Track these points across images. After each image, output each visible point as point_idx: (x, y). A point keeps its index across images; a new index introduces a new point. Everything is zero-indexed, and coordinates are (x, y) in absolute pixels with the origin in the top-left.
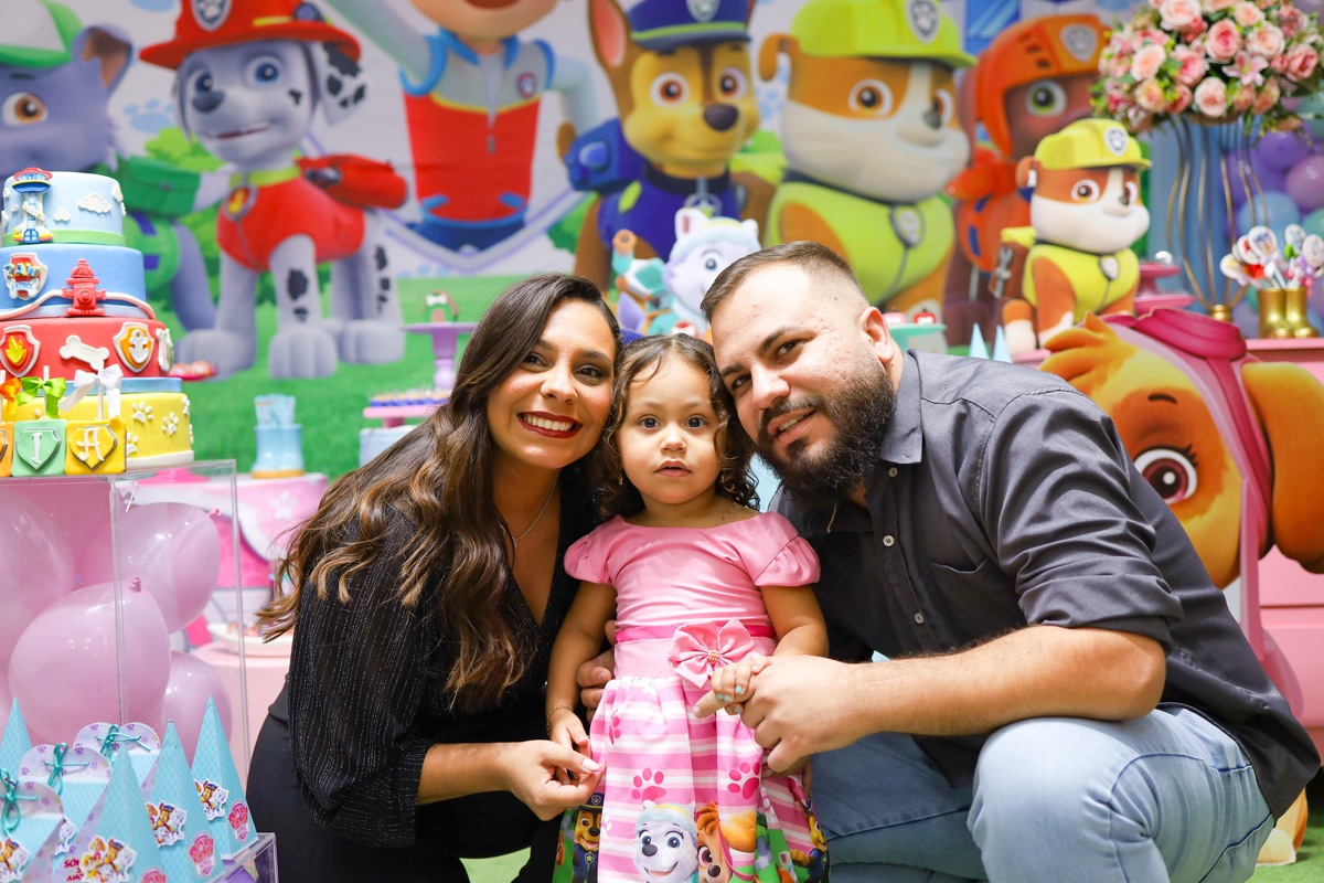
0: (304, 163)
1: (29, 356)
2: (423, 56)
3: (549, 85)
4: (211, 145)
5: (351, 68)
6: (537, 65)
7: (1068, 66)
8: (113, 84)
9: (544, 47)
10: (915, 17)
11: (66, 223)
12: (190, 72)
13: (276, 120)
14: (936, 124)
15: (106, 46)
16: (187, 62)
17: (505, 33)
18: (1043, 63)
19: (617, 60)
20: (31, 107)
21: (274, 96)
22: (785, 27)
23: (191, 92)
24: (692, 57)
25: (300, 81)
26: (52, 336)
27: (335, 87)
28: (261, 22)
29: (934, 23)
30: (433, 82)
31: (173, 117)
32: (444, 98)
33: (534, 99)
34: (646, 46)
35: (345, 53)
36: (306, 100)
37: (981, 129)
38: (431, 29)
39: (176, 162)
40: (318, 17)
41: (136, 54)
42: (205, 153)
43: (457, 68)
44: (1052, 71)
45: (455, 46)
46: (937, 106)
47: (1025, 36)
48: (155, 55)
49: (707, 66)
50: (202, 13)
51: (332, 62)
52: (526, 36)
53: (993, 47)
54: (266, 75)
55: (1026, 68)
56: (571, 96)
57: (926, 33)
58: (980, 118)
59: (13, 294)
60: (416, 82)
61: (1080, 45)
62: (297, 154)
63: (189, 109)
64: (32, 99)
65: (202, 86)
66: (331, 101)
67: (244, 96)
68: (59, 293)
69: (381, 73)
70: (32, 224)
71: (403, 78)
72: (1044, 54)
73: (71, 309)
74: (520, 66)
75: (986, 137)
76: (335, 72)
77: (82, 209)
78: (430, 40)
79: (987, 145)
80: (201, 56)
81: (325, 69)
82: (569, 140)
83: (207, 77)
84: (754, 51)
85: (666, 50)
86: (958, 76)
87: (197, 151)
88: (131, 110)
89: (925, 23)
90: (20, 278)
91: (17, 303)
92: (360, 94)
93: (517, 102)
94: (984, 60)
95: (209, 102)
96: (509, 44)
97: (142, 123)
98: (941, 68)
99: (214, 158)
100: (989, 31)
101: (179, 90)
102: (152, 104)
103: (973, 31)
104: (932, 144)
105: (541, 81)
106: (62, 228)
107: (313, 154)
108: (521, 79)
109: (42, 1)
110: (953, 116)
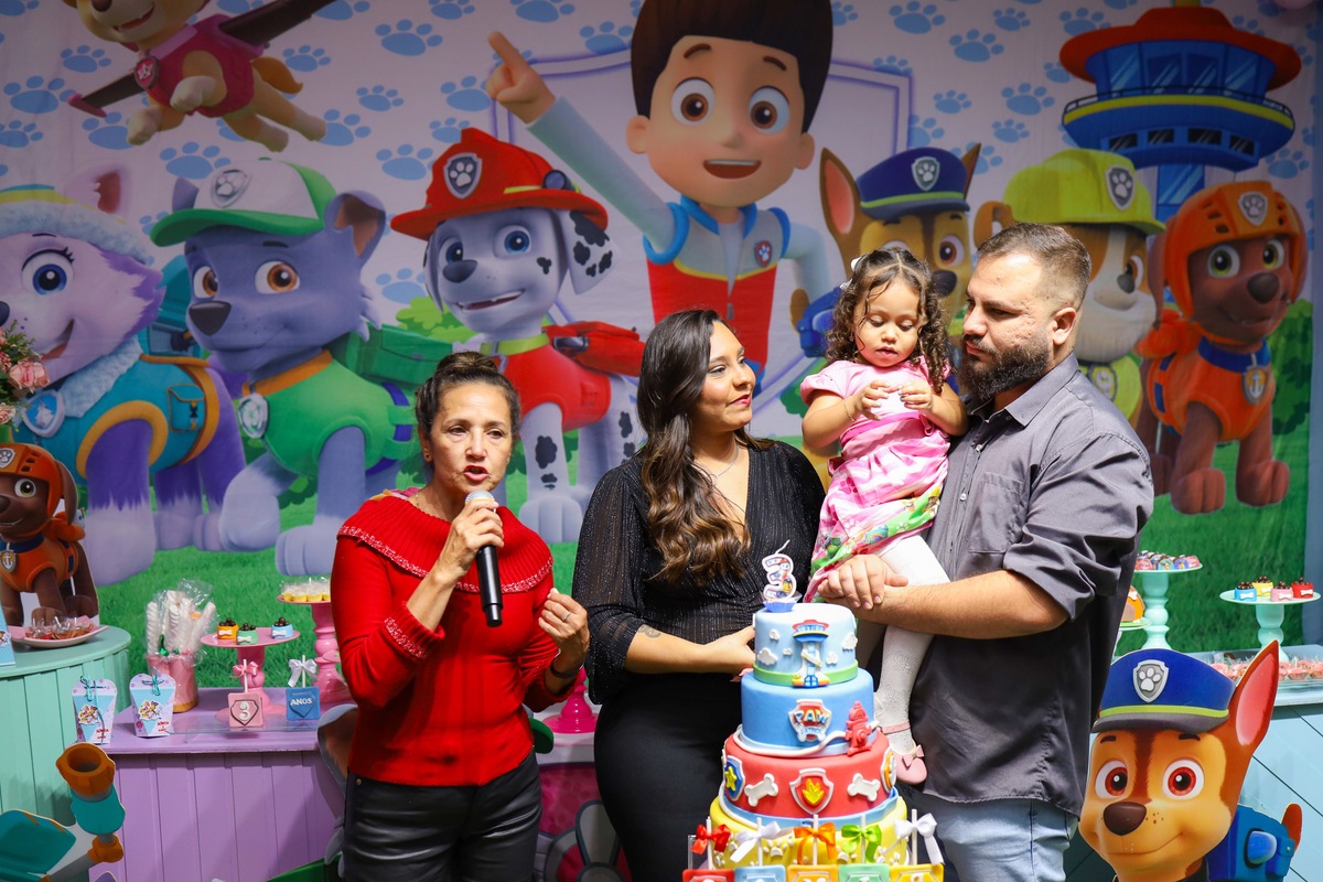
0: (551, 331)
1: (825, 795)
2: (666, 224)
3: (783, 255)
4: (462, 315)
5: (600, 238)
6: (775, 237)
7: (1243, 231)
8: (366, 254)
9: (779, 215)
10: (1114, 185)
11: (834, 665)
12: (442, 242)
13: (526, 289)
14: (1130, 288)
15: (359, 214)
16: (439, 231)
17: (744, 202)
18: (1222, 229)
19: (847, 229)
20: (284, 276)
21: (521, 265)
23: (442, 262)
24: (915, 225)
25: (549, 250)
26: (841, 776)
27: (582, 255)
28: (509, 190)
29: (1129, 190)
30: (675, 253)
31: (424, 287)
32: (684, 267)
33: (770, 267)
34: (873, 215)
35: (592, 222)
36: (554, 269)
37: (1167, 292)
38: (675, 197)
39: (429, 332)
40: (567, 185)
41: (388, 223)
42: (457, 324)
43: (698, 236)
44: (1230, 235)
45: (696, 215)
46: (1130, 269)
47: (1207, 203)
48: (406, 224)
49: (928, 235)
50: (453, 181)
51: (579, 231)
52: (763, 205)
53: (1180, 213)
54: (516, 244)
55: (1207, 234)
56: (805, 263)
57: (1122, 200)
58: (1166, 284)
59: (802, 738)
60: (658, 250)
61: (1254, 211)
62: (546, 322)
63: (440, 276)
64: (285, 267)
65: (453, 255)
66: (580, 269)
67: (495, 267)
68: (842, 734)
69: (628, 244)
70: (811, 671)
71: (648, 245)
72: (1223, 220)
73: (852, 750)
74: (756, 235)
75: (1170, 300)
76: (582, 239)
77: (844, 650)
78: (672, 208)
79: (1172, 306)
80: (452, 224)
81: (573, 238)
82: (803, 307)
83: (459, 246)
85: (891, 218)
86: (1150, 240)
87: (449, 321)
88: (383, 279)
89: (1121, 190)
90: (809, 723)
92: (606, 261)
94: (1171, 227)
95: (460, 272)
96: (748, 211)
97: (393, 292)
98: (1134, 233)
99: (465, 329)
100: (1176, 200)
101: (430, 260)
102: (404, 273)
104: (1126, 307)
105: (777, 250)
106: (832, 670)
107: (562, 322)
108: (758, 247)
109: (293, 166)
110: (1143, 279)
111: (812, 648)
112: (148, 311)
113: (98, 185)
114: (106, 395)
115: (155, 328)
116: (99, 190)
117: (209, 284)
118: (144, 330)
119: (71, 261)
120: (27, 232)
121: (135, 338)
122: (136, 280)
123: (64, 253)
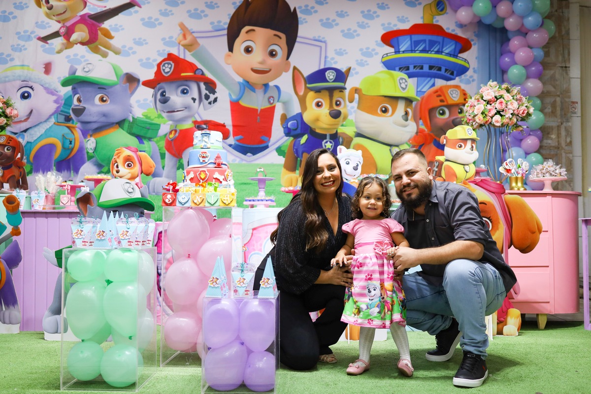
0: (195, 122)
1: (206, 177)
2: (237, 89)
3: (278, 101)
4: (165, 115)
5: (214, 92)
6: (276, 95)
7: (450, 102)
8: (132, 93)
9: (277, 87)
10: (400, 83)
11: (213, 144)
12: (159, 90)
13: (187, 108)
14: (407, 120)
15: (131, 79)
16: (158, 86)
17: (265, 82)
18: (442, 101)
19: (301, 93)
20: (104, 99)
21: (187, 99)
22: (357, 85)
23: (159, 97)
24: (327, 93)
25: (196, 96)
26: (212, 172)
27: (207, 97)
28: (183, 74)
29: (406, 86)
30: (240, 98)
31: (152, 104)
32: (243, 103)
33: (273, 105)
34: (311, 89)
35: (211, 86)
36: (197, 101)
37: (421, 122)
38: (241, 80)
39: (153, 120)
40: (203, 74)
41: (141, 83)
42: (163, 118)
43: (248, 93)
44: (445, 103)
45: (248, 86)
46: (407, 113)
47: (436, 91)
48: (147, 84)
49: (331, 97)
50: (164, 70)
51: (206, 89)
52: (271, 84)
53: (426, 94)
54: (184, 92)
55: (436, 102)
56: (285, 104)
57: (404, 89)
58: (420, 119)
59: (201, 161)
60: (234, 97)
61: (454, 95)
62: (193, 119)
63: (158, 101)
64: (105, 96)
65: (162, 94)
66: (206, 102)
67: (176, 99)
68: (213, 161)
69: (223, 94)
70: (205, 144)
71: (230, 95)
72: (442, 98)
73: (216, 166)
74: (268, 94)
75: (422, 125)
76: (207, 92)
77: (217, 140)
78: (239, 83)
79: (423, 127)
80: (162, 84)
81: (204, 91)
82: (285, 119)
83: (165, 92)
84: (347, 92)
85: (318, 91)
86: (414, 103)
87: (160, 116)
88: (138, 101)
89: (403, 85)
90: (203, 157)
91: (201, 163)
92: (215, 100)
93: (269, 106)
94: (422, 99)
95: (165, 100)
96: (266, 86)
97: (141, 106)
98: (408, 101)
99: (165, 119)
100: (424, 90)
101: (155, 96)
102: (145, 100)
103: (418, 90)
104: (405, 126)
105: (276, 100)
106: (212, 145)
107: (199, 120)
108: (269, 98)
109: (110, 63)
110: (412, 117)
111: (206, 137)
112: (58, 108)
113: (44, 66)
114: (41, 135)
115: (60, 114)
116: (44, 68)
117: (79, 100)
118: (56, 115)
119: (33, 90)
120: (20, 80)
121: (53, 117)
122: (55, 98)
123: (31, 88)
